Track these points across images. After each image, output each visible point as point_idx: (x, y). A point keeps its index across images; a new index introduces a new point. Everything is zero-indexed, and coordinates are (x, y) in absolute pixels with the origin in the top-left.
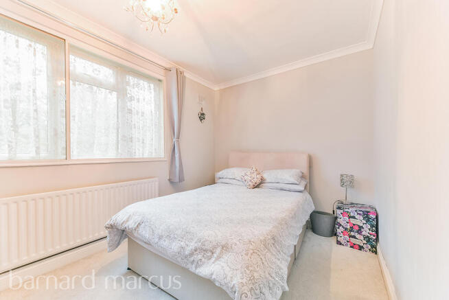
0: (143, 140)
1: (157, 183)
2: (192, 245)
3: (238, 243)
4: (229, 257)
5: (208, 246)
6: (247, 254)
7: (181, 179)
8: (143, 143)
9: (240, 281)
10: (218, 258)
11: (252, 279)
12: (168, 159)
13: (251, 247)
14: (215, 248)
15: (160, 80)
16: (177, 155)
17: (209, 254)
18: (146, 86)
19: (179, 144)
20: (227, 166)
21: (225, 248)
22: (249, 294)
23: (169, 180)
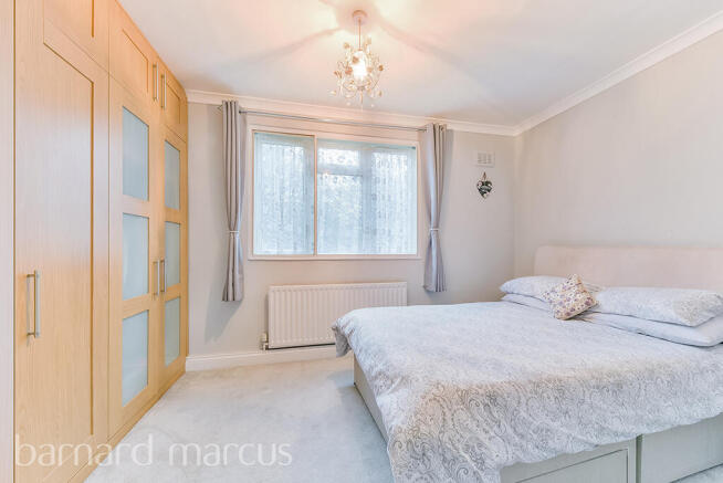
0: (390, 231)
1: (405, 290)
2: (380, 367)
3: (421, 380)
4: (403, 392)
5: (390, 373)
6: (424, 398)
7: (440, 288)
8: (389, 235)
9: (400, 424)
10: (395, 390)
11: (415, 430)
12: (422, 256)
13: (435, 391)
14: (396, 377)
15: (414, 148)
16: (434, 252)
17: (389, 382)
18: (395, 161)
19: (437, 236)
20: (530, 272)
21: (405, 380)
22: (404, 445)
23: (425, 287)
